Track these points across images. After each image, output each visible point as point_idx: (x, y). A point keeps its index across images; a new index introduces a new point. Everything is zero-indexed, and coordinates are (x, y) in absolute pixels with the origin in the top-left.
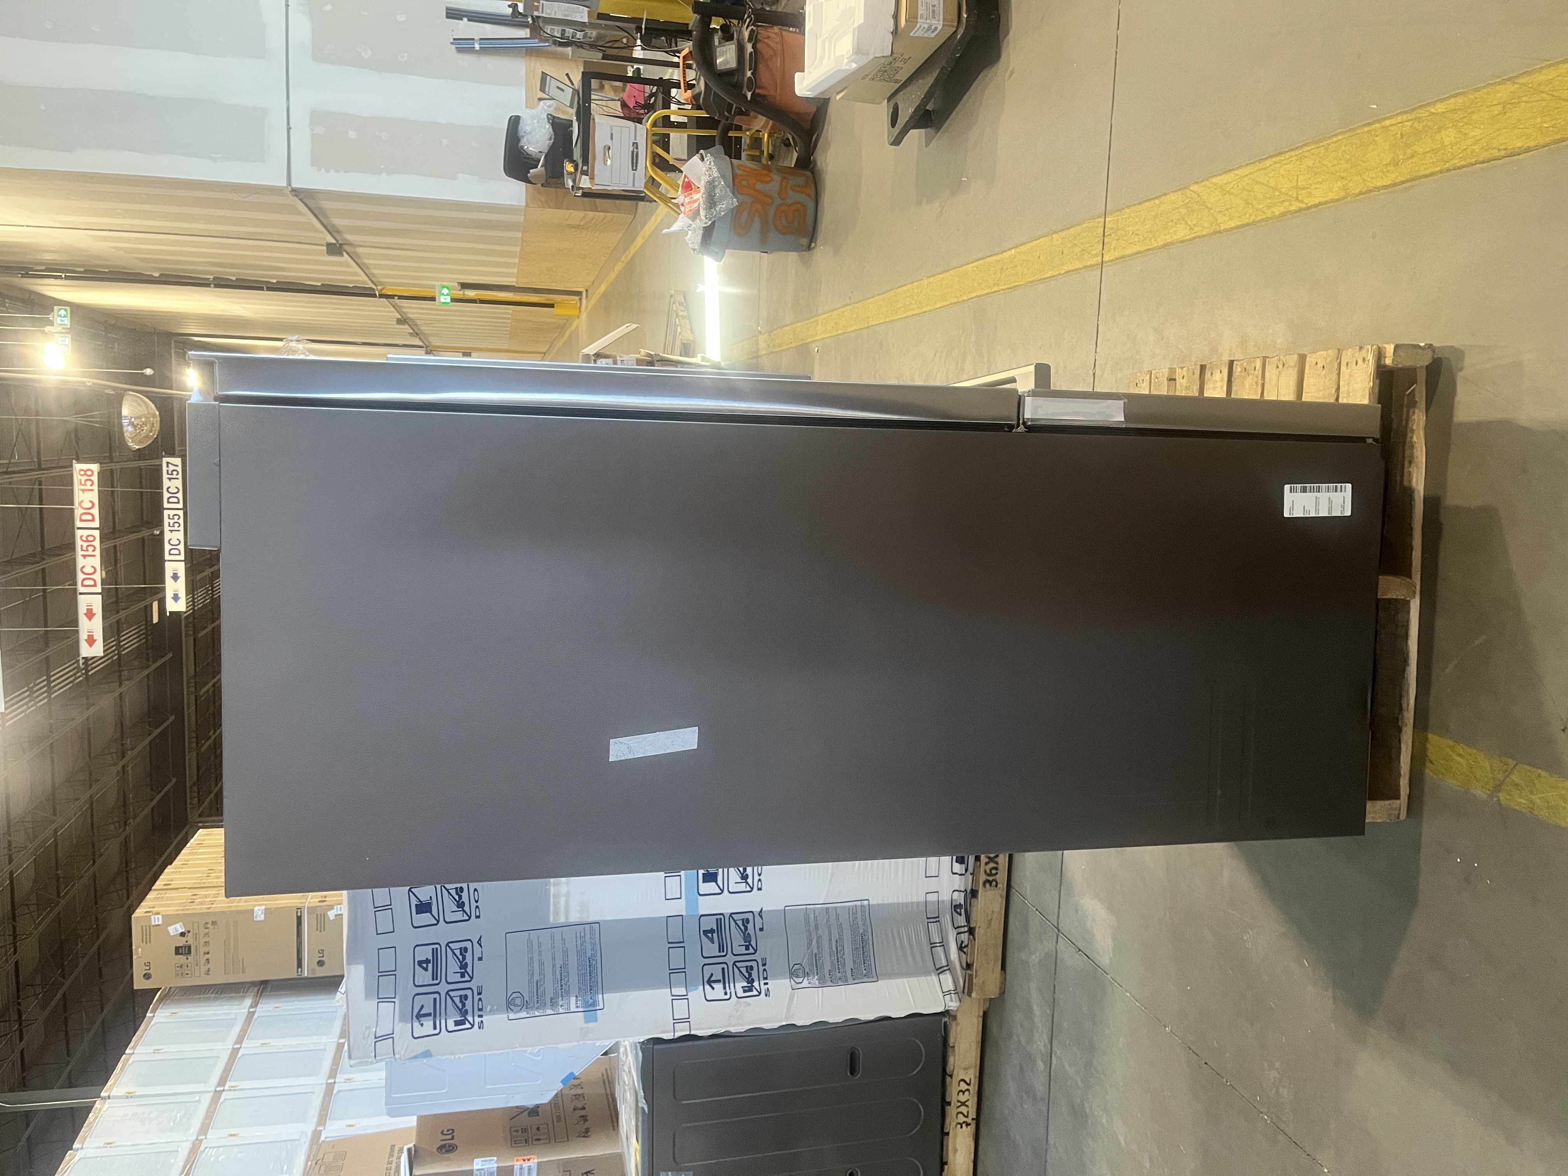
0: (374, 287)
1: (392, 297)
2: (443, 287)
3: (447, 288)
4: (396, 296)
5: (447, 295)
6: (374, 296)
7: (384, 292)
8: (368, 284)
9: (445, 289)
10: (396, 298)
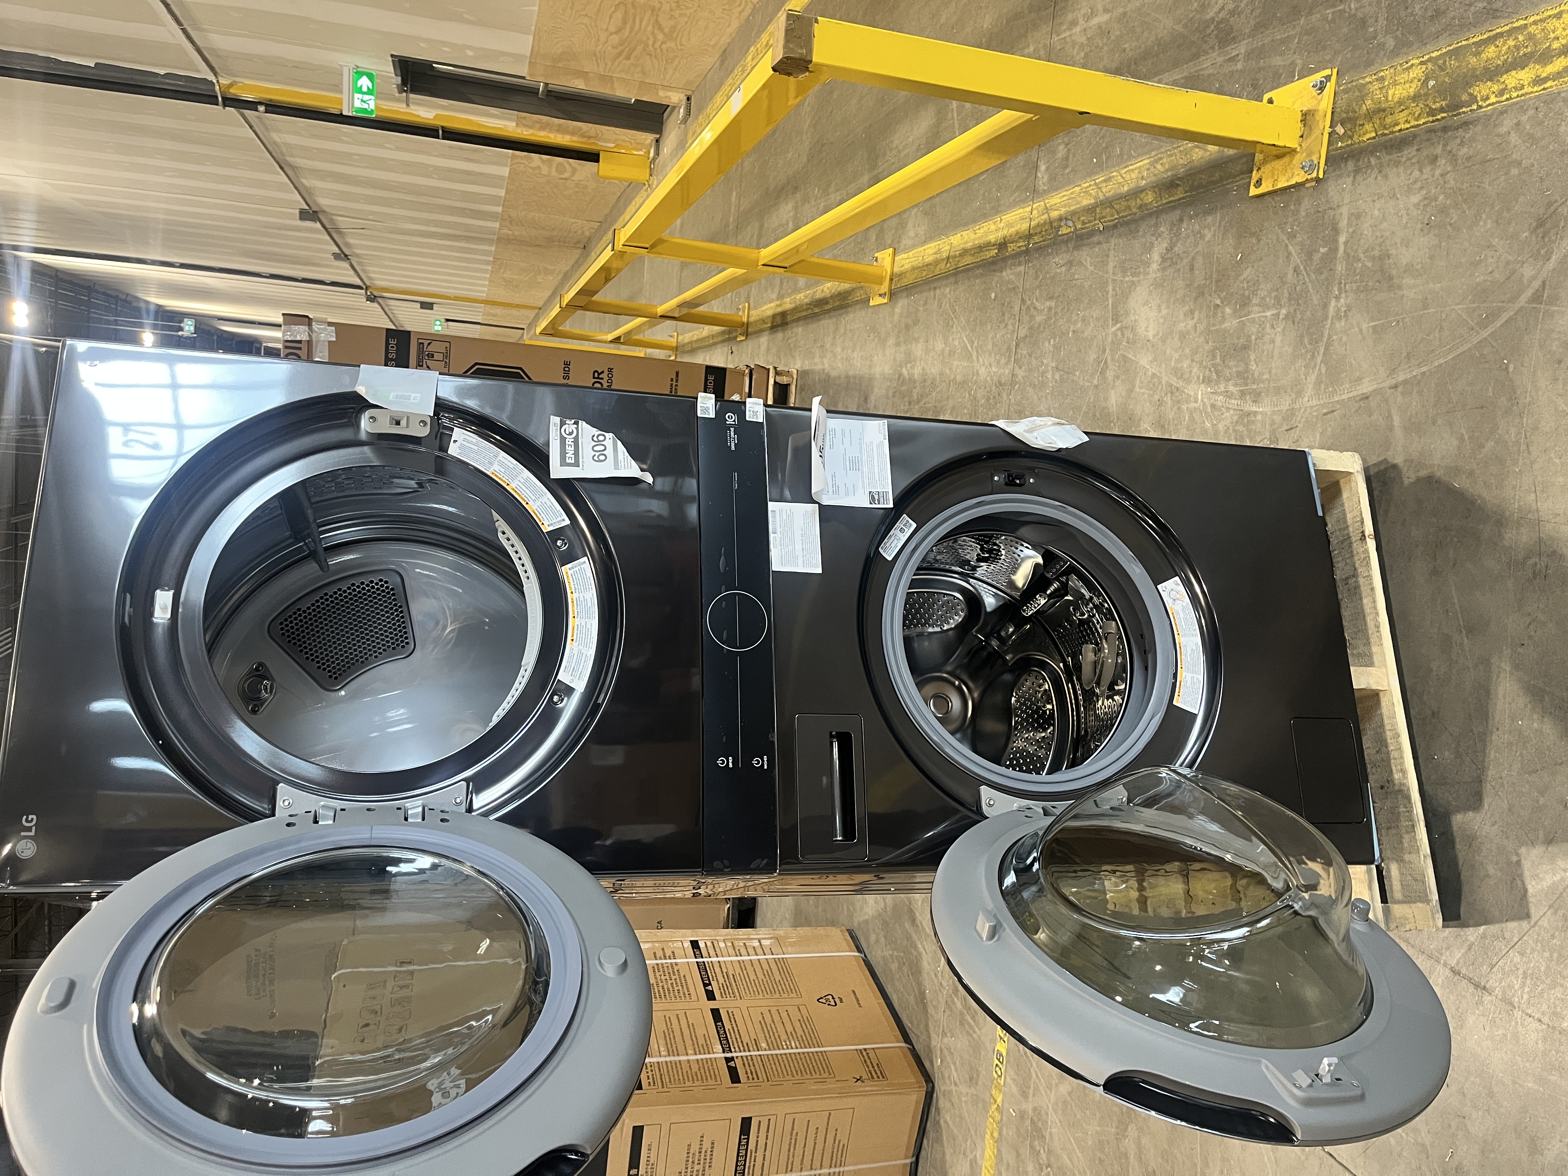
0: (215, 81)
1: (252, 105)
2: (361, 74)
3: (370, 77)
4: (260, 103)
5: (369, 92)
6: (211, 99)
7: (234, 91)
8: (198, 71)
9: (365, 77)
10: (262, 108)
